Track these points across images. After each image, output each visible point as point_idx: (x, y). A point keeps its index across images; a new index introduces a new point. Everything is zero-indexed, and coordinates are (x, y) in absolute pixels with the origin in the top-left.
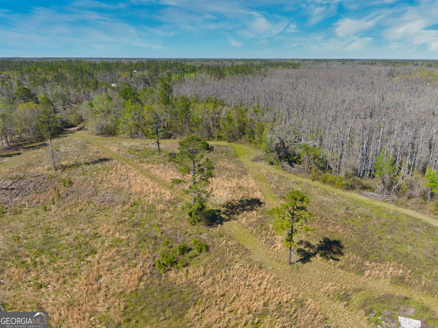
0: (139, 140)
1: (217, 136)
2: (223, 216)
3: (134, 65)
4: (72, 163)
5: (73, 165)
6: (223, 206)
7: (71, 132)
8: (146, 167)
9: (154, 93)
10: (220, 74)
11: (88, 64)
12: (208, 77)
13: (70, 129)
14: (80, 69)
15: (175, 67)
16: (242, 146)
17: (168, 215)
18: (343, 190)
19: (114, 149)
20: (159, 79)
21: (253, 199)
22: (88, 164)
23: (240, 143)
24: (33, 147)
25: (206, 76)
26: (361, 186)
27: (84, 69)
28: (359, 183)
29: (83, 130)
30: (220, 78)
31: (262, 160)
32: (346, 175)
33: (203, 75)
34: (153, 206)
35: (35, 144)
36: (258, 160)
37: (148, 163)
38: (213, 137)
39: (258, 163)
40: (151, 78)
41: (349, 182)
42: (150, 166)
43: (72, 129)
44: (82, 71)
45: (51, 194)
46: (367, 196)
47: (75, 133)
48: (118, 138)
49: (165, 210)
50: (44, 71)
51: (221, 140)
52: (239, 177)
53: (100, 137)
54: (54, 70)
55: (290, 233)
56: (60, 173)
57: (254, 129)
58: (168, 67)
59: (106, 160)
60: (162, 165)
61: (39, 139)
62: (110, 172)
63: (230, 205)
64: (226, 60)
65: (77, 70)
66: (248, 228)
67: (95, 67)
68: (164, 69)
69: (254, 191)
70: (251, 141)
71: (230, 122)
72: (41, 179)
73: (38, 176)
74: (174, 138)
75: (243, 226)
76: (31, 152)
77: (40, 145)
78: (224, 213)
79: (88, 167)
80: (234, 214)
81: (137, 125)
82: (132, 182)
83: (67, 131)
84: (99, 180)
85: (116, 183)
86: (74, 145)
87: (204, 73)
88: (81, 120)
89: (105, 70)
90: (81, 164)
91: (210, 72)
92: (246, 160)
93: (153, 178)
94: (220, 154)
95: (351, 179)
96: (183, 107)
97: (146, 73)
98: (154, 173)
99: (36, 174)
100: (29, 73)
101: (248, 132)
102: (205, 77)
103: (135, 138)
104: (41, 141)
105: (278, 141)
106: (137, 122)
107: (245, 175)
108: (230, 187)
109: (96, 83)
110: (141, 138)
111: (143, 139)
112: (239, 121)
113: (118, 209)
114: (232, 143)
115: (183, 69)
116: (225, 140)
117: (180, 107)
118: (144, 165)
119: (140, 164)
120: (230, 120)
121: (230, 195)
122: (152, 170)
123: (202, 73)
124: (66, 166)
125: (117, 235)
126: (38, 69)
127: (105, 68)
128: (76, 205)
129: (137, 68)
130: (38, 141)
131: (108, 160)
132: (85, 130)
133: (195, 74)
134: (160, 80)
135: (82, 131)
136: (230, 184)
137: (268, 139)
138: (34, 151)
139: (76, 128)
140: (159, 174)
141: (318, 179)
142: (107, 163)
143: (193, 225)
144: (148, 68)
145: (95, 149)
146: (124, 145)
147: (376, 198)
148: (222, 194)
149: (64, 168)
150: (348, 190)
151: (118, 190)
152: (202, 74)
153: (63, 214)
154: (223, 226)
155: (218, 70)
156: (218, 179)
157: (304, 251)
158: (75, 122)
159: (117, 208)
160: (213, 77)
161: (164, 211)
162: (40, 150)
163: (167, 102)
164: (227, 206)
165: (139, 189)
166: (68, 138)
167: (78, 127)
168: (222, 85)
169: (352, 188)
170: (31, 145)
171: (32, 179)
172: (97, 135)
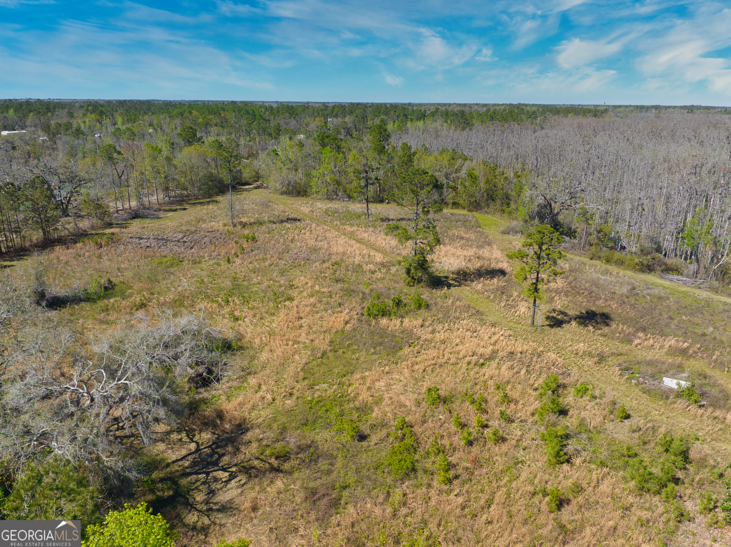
0: (338, 202)
1: (451, 201)
2: (451, 282)
3: (329, 109)
4: (252, 220)
5: (254, 223)
6: (453, 273)
7: (246, 190)
8: (349, 229)
9: (362, 140)
10: (464, 122)
11: (261, 107)
12: (445, 127)
13: (244, 187)
14: (251, 112)
15: (392, 113)
16: (489, 216)
17: (379, 275)
18: (635, 272)
19: (305, 209)
20: (367, 128)
21: (495, 270)
22: (274, 223)
23: (486, 212)
24: (201, 203)
25: (442, 126)
26: (663, 267)
27: (257, 113)
28: (661, 263)
29: (262, 188)
30: (464, 129)
31: (517, 232)
32: (642, 251)
33: (438, 124)
34: (360, 266)
35: (201, 201)
36: (512, 232)
37: (352, 225)
38: (445, 203)
39: (510, 236)
40: (355, 127)
41: (645, 260)
42: (355, 228)
43: (247, 187)
44: (255, 115)
45: (233, 248)
46: (671, 280)
47: (251, 192)
48: (309, 199)
49: (375, 271)
50: (202, 115)
51: (457, 208)
52: (480, 247)
53: (285, 197)
54: (215, 114)
55: (534, 281)
56: (239, 229)
57: (510, 192)
58: (382, 112)
59: (295, 220)
60: (371, 229)
61: (207, 196)
62: (303, 231)
63: (461, 272)
64: (477, 104)
65: (248, 113)
66: (483, 293)
67: (272, 111)
68: (376, 114)
69: (498, 261)
70: (503, 211)
71: (474, 182)
72: (218, 234)
73: (212, 232)
74: (388, 203)
75: (478, 292)
76: (199, 207)
77: (209, 202)
78: (453, 280)
79: (274, 226)
80: (466, 281)
81: (337, 182)
82: (331, 243)
83: (240, 189)
84: (290, 238)
85: (312, 242)
86: (253, 203)
87: (438, 120)
88: (258, 177)
89: (288, 115)
90: (265, 222)
91: (449, 122)
92: (492, 233)
93: (359, 241)
94: (454, 223)
95: (649, 257)
96: (404, 156)
97: (348, 119)
98: (360, 237)
99: (210, 230)
100: (180, 117)
101: (500, 196)
102: (439, 127)
103: (333, 199)
104: (209, 198)
105: (541, 200)
106: (337, 177)
107: (489, 245)
108: (465, 256)
109: (277, 129)
110: (341, 199)
111: (344, 201)
112: (488, 182)
113: (316, 267)
114: (474, 213)
115: (405, 116)
116: (464, 208)
117: (400, 157)
118: (346, 227)
119: (341, 226)
120: (473, 177)
121: (463, 263)
122: (358, 233)
123: (436, 121)
124: (246, 223)
125: (317, 287)
126: (193, 111)
127: (287, 112)
128: (264, 260)
129: (335, 113)
130: (205, 198)
131: (299, 220)
132: (264, 188)
133: (424, 123)
134: (368, 130)
135: (260, 190)
136: (465, 253)
137: (526, 197)
138: (202, 207)
139: (251, 186)
140: (367, 237)
141: (600, 257)
142: (298, 223)
143: (410, 286)
144: (351, 113)
145: (281, 208)
146: (319, 206)
147: (685, 283)
148: (452, 262)
149: (244, 225)
150: (643, 272)
151: (315, 250)
152: (435, 123)
153: (251, 266)
154: (450, 291)
155: (462, 116)
156: (448, 247)
157: (555, 318)
158: (250, 178)
159: (314, 265)
160: (453, 127)
161: (373, 272)
162: (210, 207)
163: (381, 150)
164: (458, 273)
165: (341, 250)
166: (243, 196)
167: (255, 185)
168: (466, 137)
169: (650, 270)
170: (197, 201)
171: (207, 234)
172: (282, 193)
